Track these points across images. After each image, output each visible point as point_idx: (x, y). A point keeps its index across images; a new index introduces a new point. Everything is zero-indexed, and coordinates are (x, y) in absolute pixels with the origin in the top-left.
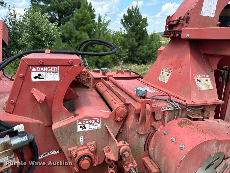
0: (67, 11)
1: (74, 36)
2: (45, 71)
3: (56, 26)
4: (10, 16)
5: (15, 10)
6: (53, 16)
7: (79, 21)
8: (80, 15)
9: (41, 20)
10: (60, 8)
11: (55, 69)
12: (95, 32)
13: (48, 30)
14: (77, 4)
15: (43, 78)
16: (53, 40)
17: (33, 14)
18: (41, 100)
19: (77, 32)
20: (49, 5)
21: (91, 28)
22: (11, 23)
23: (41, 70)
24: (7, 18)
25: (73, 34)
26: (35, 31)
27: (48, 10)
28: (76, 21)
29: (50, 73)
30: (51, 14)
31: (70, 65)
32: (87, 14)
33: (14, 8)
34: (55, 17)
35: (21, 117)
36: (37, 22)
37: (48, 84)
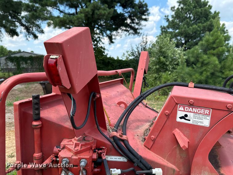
0: (195, 35)
1: (201, 60)
2: (194, 112)
3: (182, 51)
4: (142, 43)
5: (147, 38)
6: (180, 40)
7: (208, 45)
8: (211, 38)
9: (168, 46)
10: (188, 32)
11: (206, 112)
12: (228, 56)
13: (173, 54)
14: (207, 26)
15: (189, 120)
16: (177, 64)
17: (162, 41)
18: (184, 146)
19: (205, 56)
20: (177, 31)
21: (223, 51)
22: (142, 49)
23: (190, 110)
24: (140, 45)
25: (199, 59)
26: (162, 56)
27: (176, 36)
28: (205, 45)
29: (200, 116)
30: (177, 39)
31: (227, 110)
32: (220, 36)
33: (147, 36)
34: (181, 41)
35: (157, 155)
36: (165, 47)
37: (194, 128)
